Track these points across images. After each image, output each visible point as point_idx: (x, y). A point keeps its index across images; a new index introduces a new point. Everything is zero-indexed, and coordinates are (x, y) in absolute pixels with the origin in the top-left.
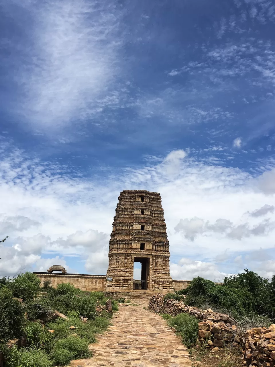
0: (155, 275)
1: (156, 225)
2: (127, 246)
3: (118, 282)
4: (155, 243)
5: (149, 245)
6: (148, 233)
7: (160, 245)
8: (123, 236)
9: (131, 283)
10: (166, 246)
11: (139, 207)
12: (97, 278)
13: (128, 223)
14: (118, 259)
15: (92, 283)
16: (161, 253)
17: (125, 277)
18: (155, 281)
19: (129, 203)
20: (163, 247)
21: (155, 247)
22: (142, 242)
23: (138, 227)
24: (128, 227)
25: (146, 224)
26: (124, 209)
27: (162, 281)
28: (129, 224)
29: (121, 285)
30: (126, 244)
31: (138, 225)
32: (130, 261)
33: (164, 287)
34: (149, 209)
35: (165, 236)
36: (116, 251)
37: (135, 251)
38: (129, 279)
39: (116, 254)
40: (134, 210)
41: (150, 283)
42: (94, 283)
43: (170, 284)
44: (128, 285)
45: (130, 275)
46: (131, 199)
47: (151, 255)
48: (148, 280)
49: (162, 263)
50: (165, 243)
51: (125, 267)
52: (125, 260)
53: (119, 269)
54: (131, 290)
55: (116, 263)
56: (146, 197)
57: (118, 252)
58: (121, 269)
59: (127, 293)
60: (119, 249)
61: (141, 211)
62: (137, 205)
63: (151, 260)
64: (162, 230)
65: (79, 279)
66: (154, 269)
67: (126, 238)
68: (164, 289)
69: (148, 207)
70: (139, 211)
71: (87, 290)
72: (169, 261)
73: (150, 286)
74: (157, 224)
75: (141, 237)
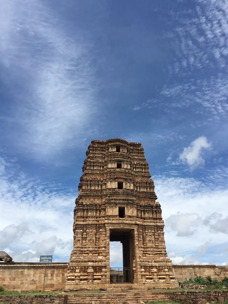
0: (144, 257)
1: (139, 183)
2: (98, 212)
3: (84, 272)
4: (141, 207)
5: (131, 210)
6: (128, 193)
7: (147, 209)
8: (92, 199)
9: (106, 272)
10: (156, 211)
11: (113, 159)
12: (54, 267)
13: (99, 181)
14: (85, 233)
15: (46, 275)
16: (151, 222)
17: (96, 263)
18: (145, 267)
19: (100, 155)
20: (153, 213)
21: (141, 214)
22: (120, 206)
23: (114, 185)
24: (100, 187)
25: (125, 181)
26: (94, 163)
27: (156, 267)
28: (100, 183)
29: (90, 277)
30: (96, 210)
31: (114, 183)
32: (104, 236)
33: (161, 276)
34: (127, 161)
35: (153, 197)
36: (81, 221)
37: (110, 220)
38: (103, 265)
39: (82, 226)
40: (106, 164)
41: (138, 270)
42: (49, 275)
43: (169, 271)
44: (102, 276)
45: (104, 258)
46: (102, 151)
47: (136, 224)
48: (134, 265)
49: (153, 237)
50: (155, 207)
51: (96, 245)
52: (96, 235)
53: (86, 249)
54: (107, 285)
55: (82, 241)
56: (122, 146)
57: (85, 223)
58: (90, 249)
59: (101, 290)
60: (87, 217)
61: (117, 164)
62: (110, 157)
63: (136, 232)
64: (148, 189)
65: (26, 270)
66: (142, 248)
67: (97, 201)
68: (160, 280)
69: (126, 159)
70: (114, 164)
71: (37, 288)
72: (163, 234)
73: (137, 275)
74: (141, 181)
75: (120, 198)
